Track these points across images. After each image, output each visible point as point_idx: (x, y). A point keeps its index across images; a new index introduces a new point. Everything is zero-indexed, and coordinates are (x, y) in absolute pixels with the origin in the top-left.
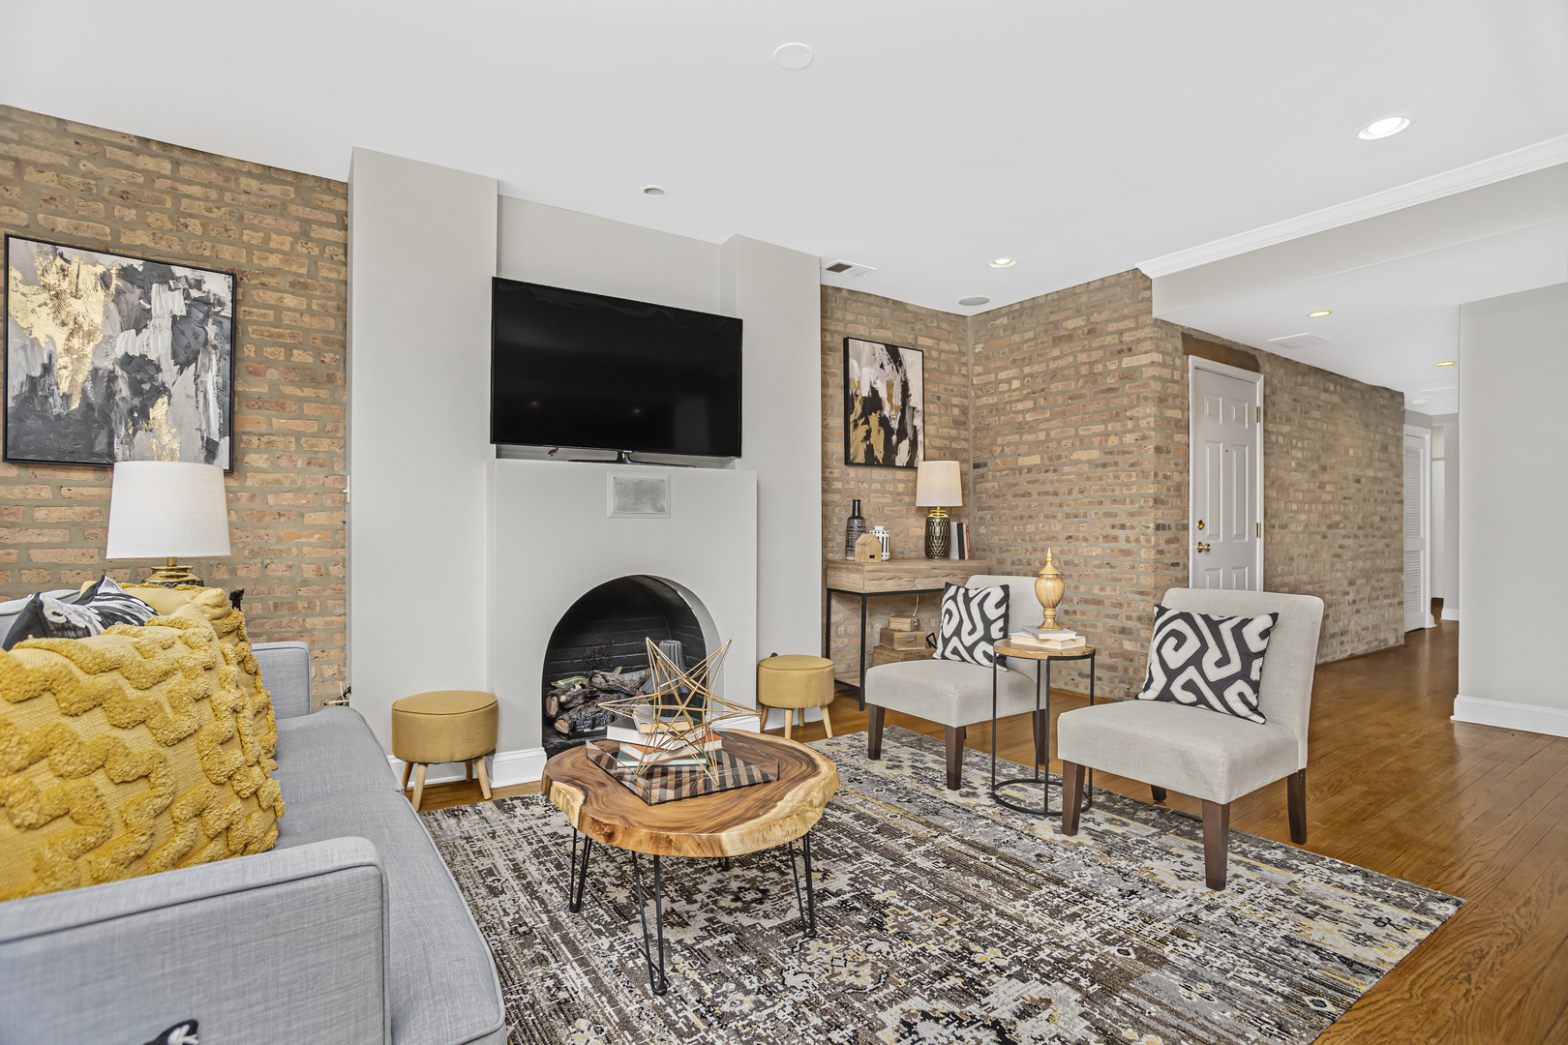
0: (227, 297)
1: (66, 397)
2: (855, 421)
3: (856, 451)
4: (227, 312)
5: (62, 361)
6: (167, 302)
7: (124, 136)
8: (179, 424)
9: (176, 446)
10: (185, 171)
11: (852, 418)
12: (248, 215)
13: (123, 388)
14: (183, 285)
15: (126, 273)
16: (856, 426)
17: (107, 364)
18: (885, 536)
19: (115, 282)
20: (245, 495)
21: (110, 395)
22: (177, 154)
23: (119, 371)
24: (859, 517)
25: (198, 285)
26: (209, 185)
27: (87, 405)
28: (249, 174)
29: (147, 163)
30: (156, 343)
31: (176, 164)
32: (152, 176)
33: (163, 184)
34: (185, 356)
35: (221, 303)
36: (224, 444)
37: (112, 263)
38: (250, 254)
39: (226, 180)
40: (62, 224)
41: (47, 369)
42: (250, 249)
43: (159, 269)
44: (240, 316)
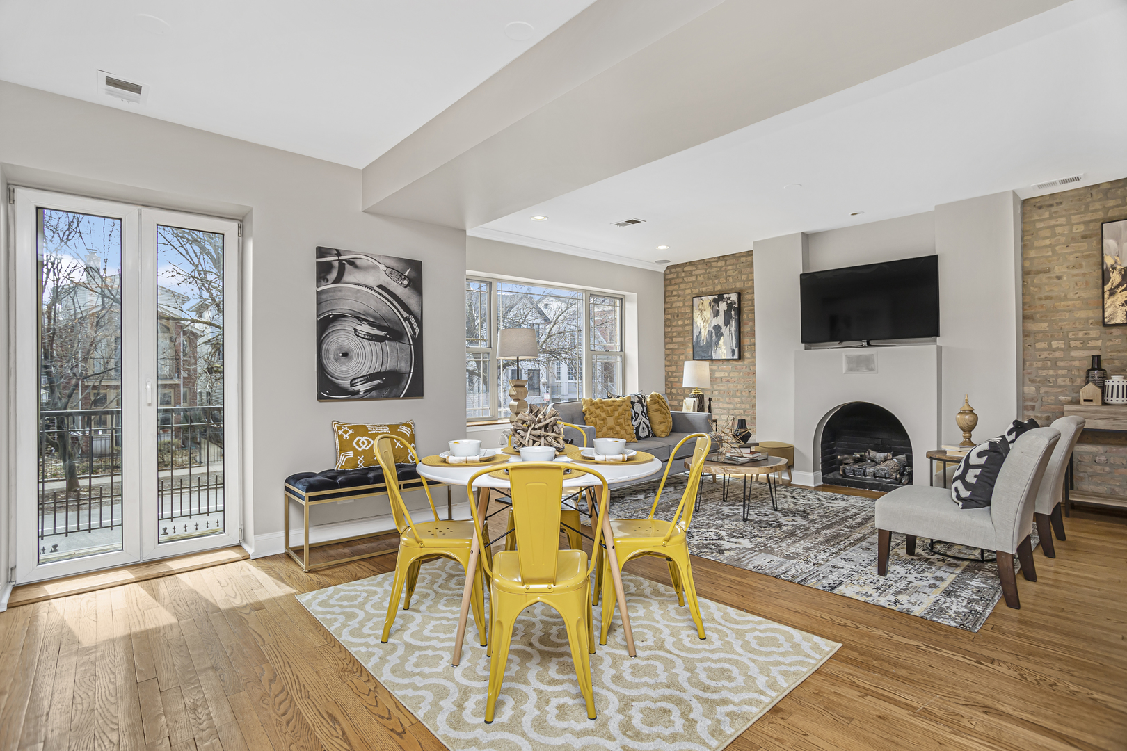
0: (736, 301)
1: (703, 340)
2: (1111, 289)
3: (1114, 314)
4: (737, 306)
5: (702, 330)
6: (723, 306)
7: (715, 258)
8: (726, 345)
9: (725, 352)
10: (728, 262)
11: (1107, 288)
12: (743, 270)
13: (714, 335)
14: (726, 300)
15: (715, 301)
16: (1112, 293)
17: (711, 329)
18: (1121, 385)
19: (712, 304)
20: (744, 367)
21: (712, 338)
22: (726, 258)
23: (713, 331)
24: (1099, 369)
25: (729, 299)
26: (733, 265)
27: (707, 342)
28: (743, 256)
29: (720, 264)
30: (720, 320)
31: (726, 261)
32: (721, 267)
33: (723, 269)
34: (727, 323)
35: (735, 303)
36: (737, 350)
37: (711, 298)
38: (744, 283)
39: (738, 261)
40: (704, 289)
41: (700, 332)
42: (744, 282)
43: (721, 297)
44: (742, 305)
